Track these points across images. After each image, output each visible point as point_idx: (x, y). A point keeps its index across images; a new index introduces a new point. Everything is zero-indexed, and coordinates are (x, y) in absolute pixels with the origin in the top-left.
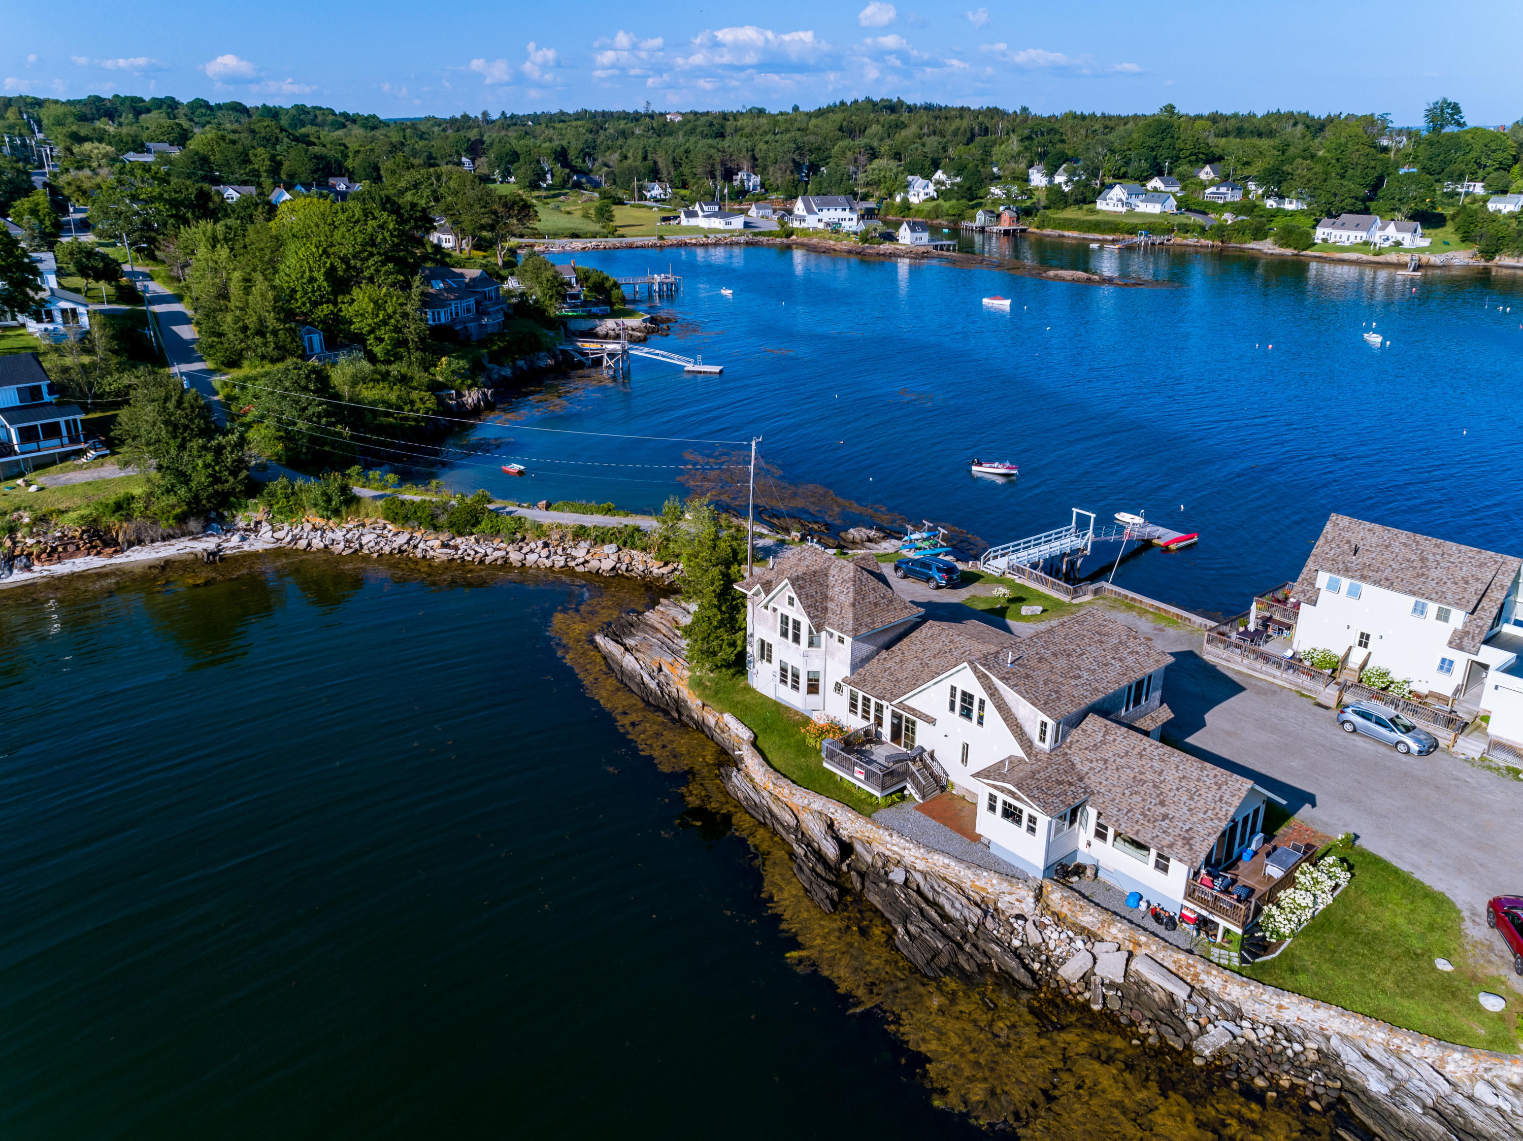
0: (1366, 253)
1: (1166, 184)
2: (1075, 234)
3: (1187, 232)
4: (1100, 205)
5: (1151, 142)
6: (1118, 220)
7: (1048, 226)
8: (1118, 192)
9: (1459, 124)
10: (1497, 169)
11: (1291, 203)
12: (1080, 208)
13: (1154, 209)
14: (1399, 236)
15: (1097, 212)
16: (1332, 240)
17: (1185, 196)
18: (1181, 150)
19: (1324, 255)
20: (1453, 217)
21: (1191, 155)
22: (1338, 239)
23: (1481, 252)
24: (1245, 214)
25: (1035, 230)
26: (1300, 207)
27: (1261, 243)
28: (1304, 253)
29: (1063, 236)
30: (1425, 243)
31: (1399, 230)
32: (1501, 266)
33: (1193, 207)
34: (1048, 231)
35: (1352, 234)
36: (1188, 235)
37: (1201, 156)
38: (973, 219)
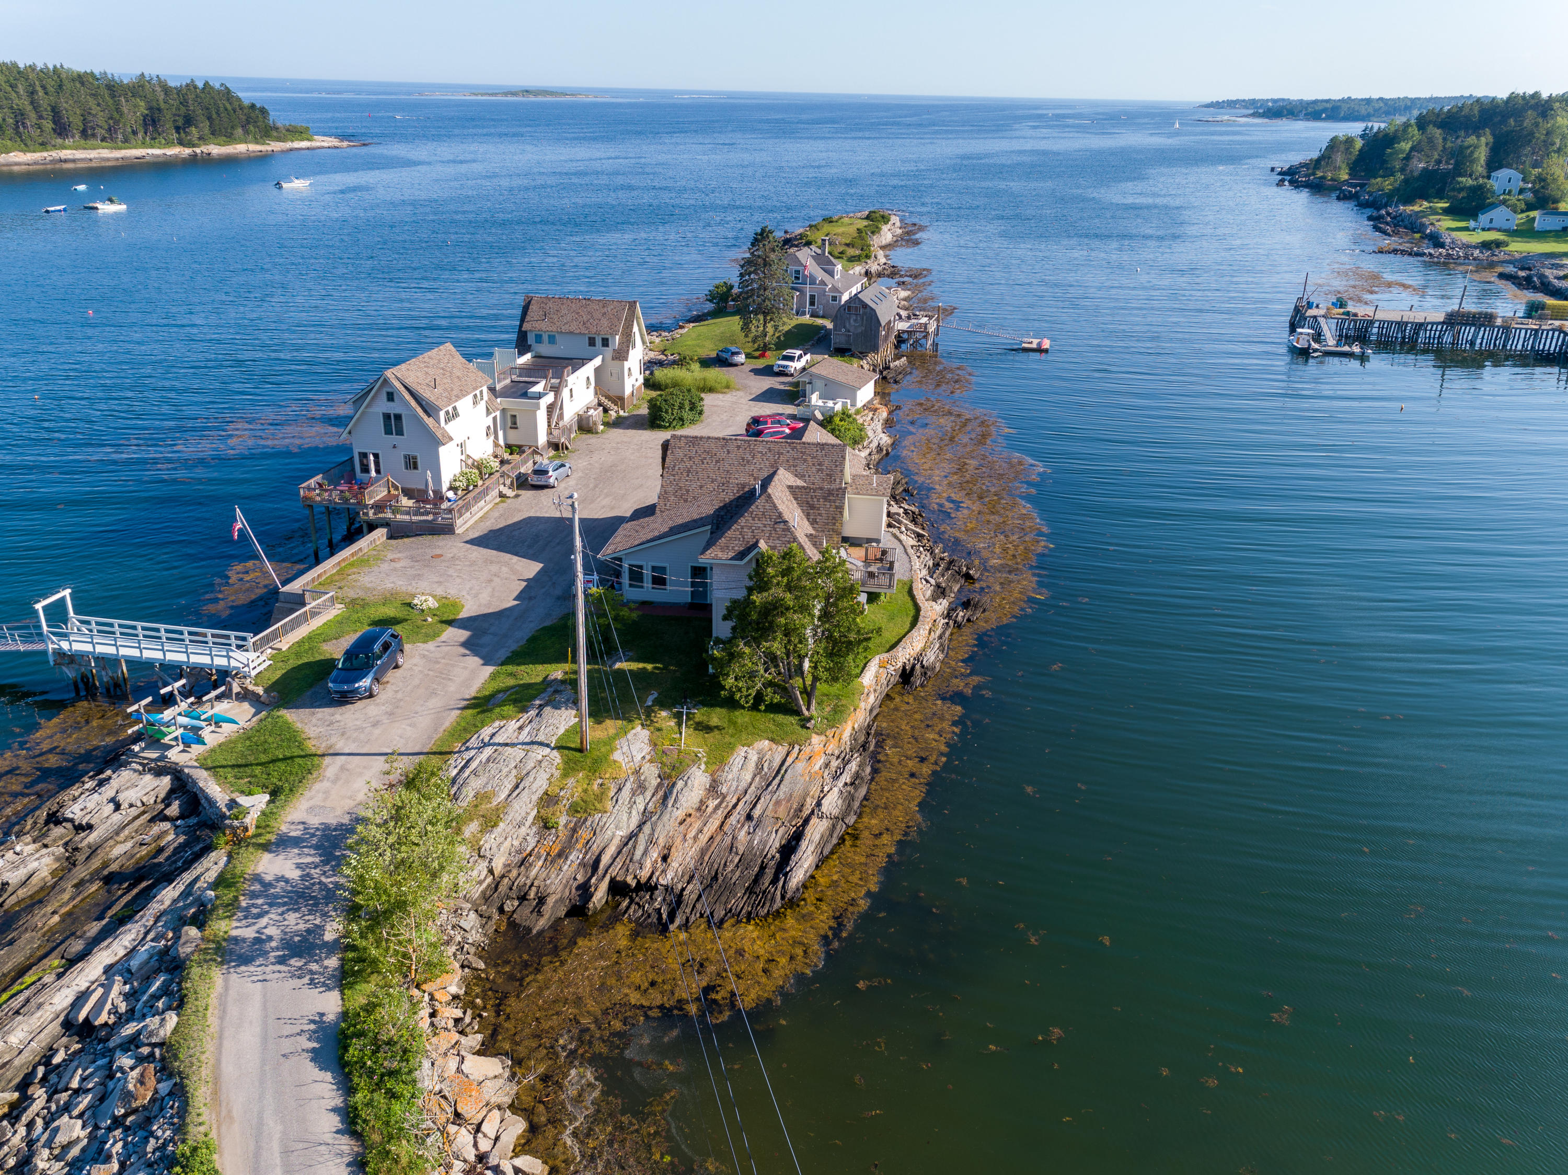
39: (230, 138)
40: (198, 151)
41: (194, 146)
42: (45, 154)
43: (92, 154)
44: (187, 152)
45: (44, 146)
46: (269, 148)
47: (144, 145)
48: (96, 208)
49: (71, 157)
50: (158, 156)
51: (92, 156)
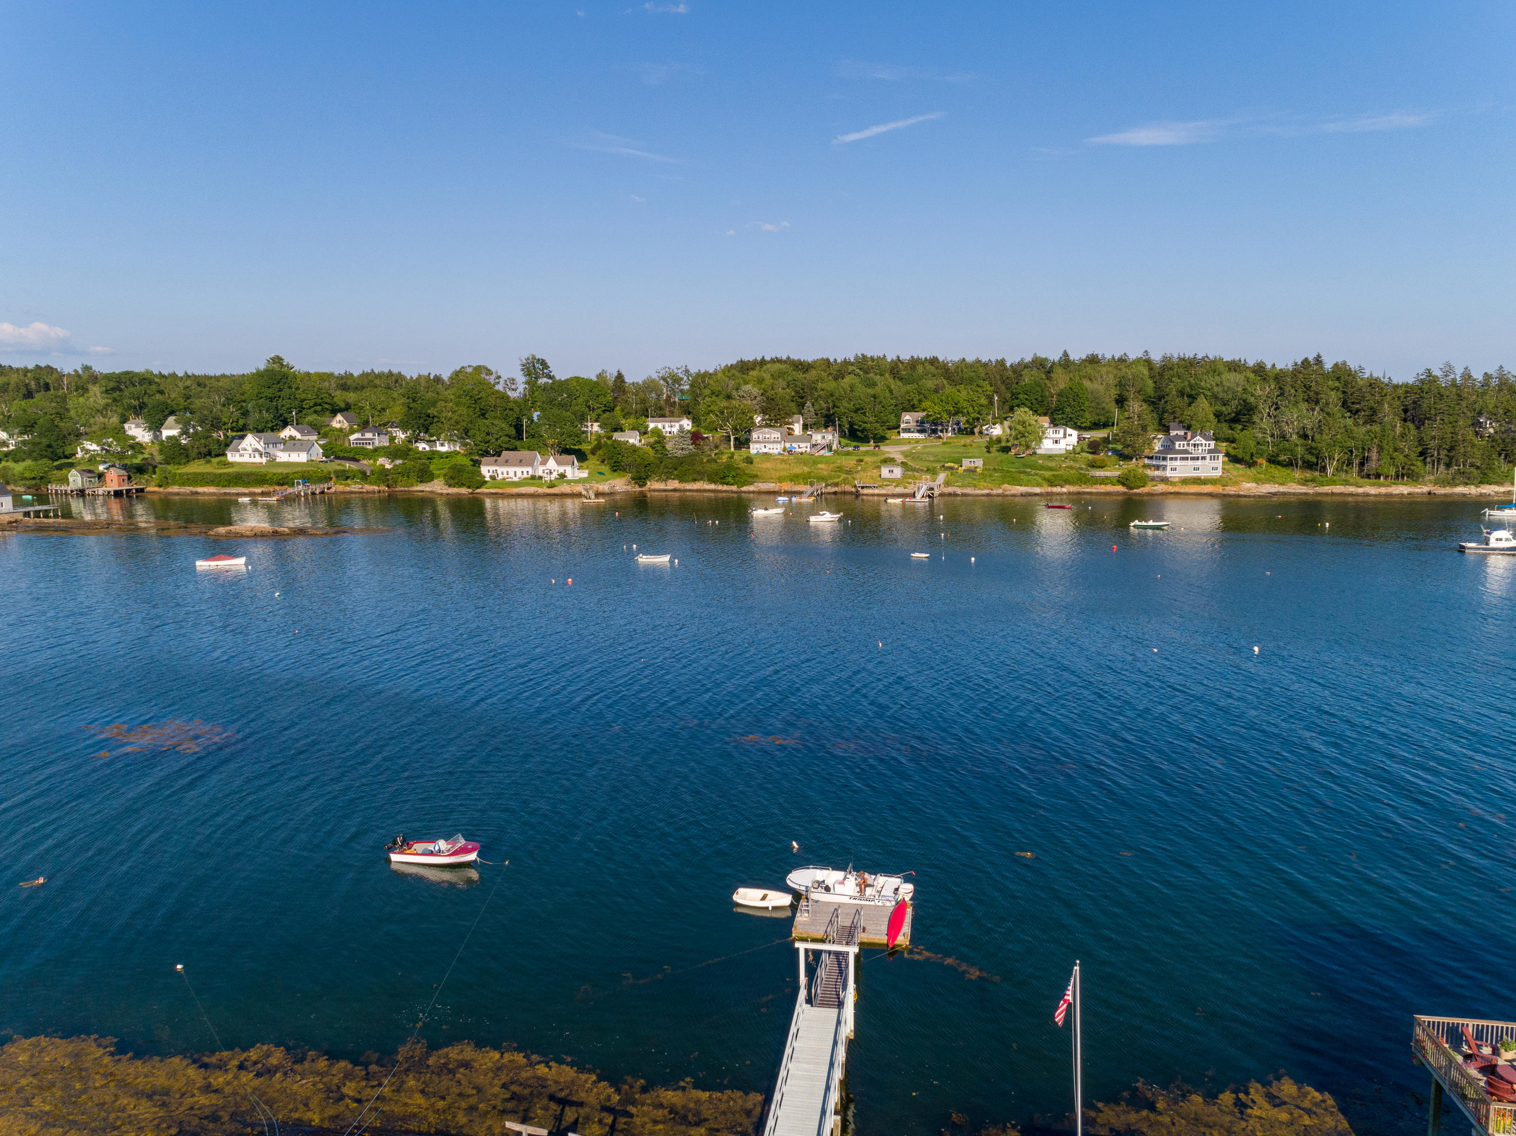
0: (541, 486)
1: (301, 432)
2: (212, 489)
3: (347, 478)
4: (231, 457)
5: (269, 392)
6: (263, 470)
7: (174, 484)
8: (250, 441)
9: (550, 377)
10: (604, 411)
11: (442, 445)
12: (208, 462)
13: (301, 457)
14: (561, 469)
15: (232, 465)
16: (500, 477)
17: (330, 443)
18: (303, 401)
19: (500, 491)
20: (593, 452)
21: (315, 405)
22: (505, 475)
23: (633, 479)
24: (400, 458)
25: (156, 489)
26: (452, 448)
27: (429, 484)
28: (478, 491)
29: (197, 493)
30: (584, 474)
31: (559, 463)
32: (654, 490)
33: (341, 454)
34: (175, 489)
35: (519, 470)
36: (349, 481)
37: (327, 406)
38: (65, 481)
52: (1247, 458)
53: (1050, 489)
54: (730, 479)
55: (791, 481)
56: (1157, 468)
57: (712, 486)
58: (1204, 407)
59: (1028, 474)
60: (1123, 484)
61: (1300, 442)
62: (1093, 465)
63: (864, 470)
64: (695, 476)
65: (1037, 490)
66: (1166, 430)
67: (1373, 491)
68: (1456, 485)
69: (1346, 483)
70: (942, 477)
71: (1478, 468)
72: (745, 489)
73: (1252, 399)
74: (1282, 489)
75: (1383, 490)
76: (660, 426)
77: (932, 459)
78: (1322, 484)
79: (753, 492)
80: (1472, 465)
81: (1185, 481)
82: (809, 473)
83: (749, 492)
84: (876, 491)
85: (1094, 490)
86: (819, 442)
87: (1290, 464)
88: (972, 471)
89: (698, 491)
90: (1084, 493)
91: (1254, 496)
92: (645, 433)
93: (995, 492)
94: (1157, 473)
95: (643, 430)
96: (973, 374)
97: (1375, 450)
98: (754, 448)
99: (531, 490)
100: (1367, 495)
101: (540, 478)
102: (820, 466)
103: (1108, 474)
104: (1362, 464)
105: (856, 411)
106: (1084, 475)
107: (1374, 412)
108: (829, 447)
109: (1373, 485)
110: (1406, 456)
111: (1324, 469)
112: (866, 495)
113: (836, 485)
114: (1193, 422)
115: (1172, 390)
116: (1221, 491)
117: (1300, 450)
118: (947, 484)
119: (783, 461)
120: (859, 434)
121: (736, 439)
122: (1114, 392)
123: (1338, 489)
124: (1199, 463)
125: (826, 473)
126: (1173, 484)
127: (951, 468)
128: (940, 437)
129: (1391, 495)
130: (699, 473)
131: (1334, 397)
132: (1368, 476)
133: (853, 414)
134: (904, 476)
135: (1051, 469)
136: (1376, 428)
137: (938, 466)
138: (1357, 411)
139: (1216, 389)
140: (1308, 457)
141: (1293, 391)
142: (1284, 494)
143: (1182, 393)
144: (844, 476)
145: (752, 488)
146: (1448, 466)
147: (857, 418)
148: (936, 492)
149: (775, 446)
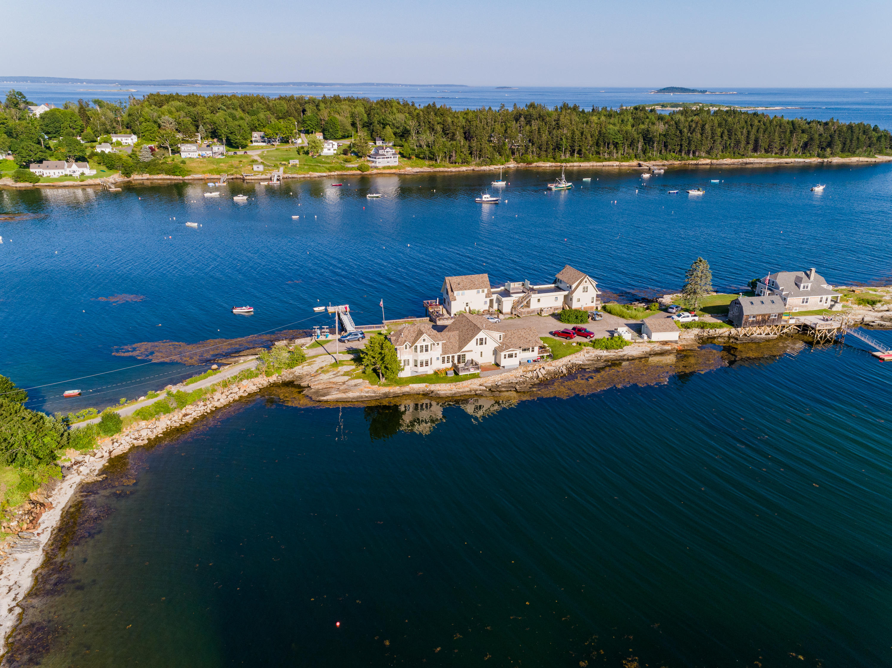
14: (81, 170)
22: (49, 175)
23: (123, 174)
28: (36, 184)
30: (94, 172)
39: (853, 153)
40: (826, 160)
41: (825, 157)
42: (740, 160)
43: (764, 160)
44: (820, 160)
45: (743, 156)
46: (873, 160)
47: (796, 157)
48: (689, 193)
49: (752, 162)
50: (800, 162)
51: (763, 161)
52: (408, 156)
53: (330, 174)
54: (178, 173)
55: (210, 173)
56: (373, 162)
57: (168, 177)
58: (389, 130)
59: (319, 166)
60: (360, 170)
61: (427, 149)
62: (346, 161)
63: (244, 166)
64: (158, 172)
65: (324, 174)
66: (374, 141)
67: (453, 170)
68: (482, 166)
69: (444, 166)
70: (282, 169)
71: (489, 159)
72: (186, 178)
73: (408, 127)
74: (421, 170)
75: (457, 169)
76: (119, 139)
77: (274, 159)
78: (436, 167)
79: (191, 179)
80: (487, 157)
81: (384, 168)
82: (217, 169)
83: (189, 180)
84: (253, 178)
85: (348, 173)
86: (217, 151)
87: (423, 158)
88: (294, 166)
89: (161, 179)
90: (344, 175)
91: (411, 175)
92: (112, 143)
93: (306, 176)
94: (373, 164)
95: (110, 142)
96: (282, 108)
97: (454, 152)
98: (184, 155)
99: (71, 183)
100: (452, 172)
101: (71, 175)
102: (221, 164)
103: (353, 166)
104: (450, 158)
105: (231, 133)
106: (343, 166)
107: (454, 134)
108: (222, 154)
109: (454, 167)
110: (465, 155)
111: (436, 160)
112: (248, 179)
113: (232, 174)
114: (385, 138)
115: (375, 120)
116: (398, 172)
117: (427, 153)
118: (285, 173)
119: (201, 162)
120: (234, 145)
121: (172, 150)
122: (350, 120)
123: (442, 169)
124: (389, 159)
125: (225, 168)
126: (379, 169)
127: (285, 164)
128: (273, 145)
129: (460, 171)
130: (160, 170)
131: (439, 128)
132: (452, 163)
133: (229, 135)
134: (264, 169)
135: (328, 163)
136: (454, 143)
137: (278, 163)
138: (448, 134)
139: (394, 122)
140: (430, 155)
141: (424, 124)
142: (422, 172)
143: (379, 122)
144: (235, 170)
145: (190, 177)
146: (480, 158)
147: (231, 137)
148: (281, 178)
149: (194, 153)
